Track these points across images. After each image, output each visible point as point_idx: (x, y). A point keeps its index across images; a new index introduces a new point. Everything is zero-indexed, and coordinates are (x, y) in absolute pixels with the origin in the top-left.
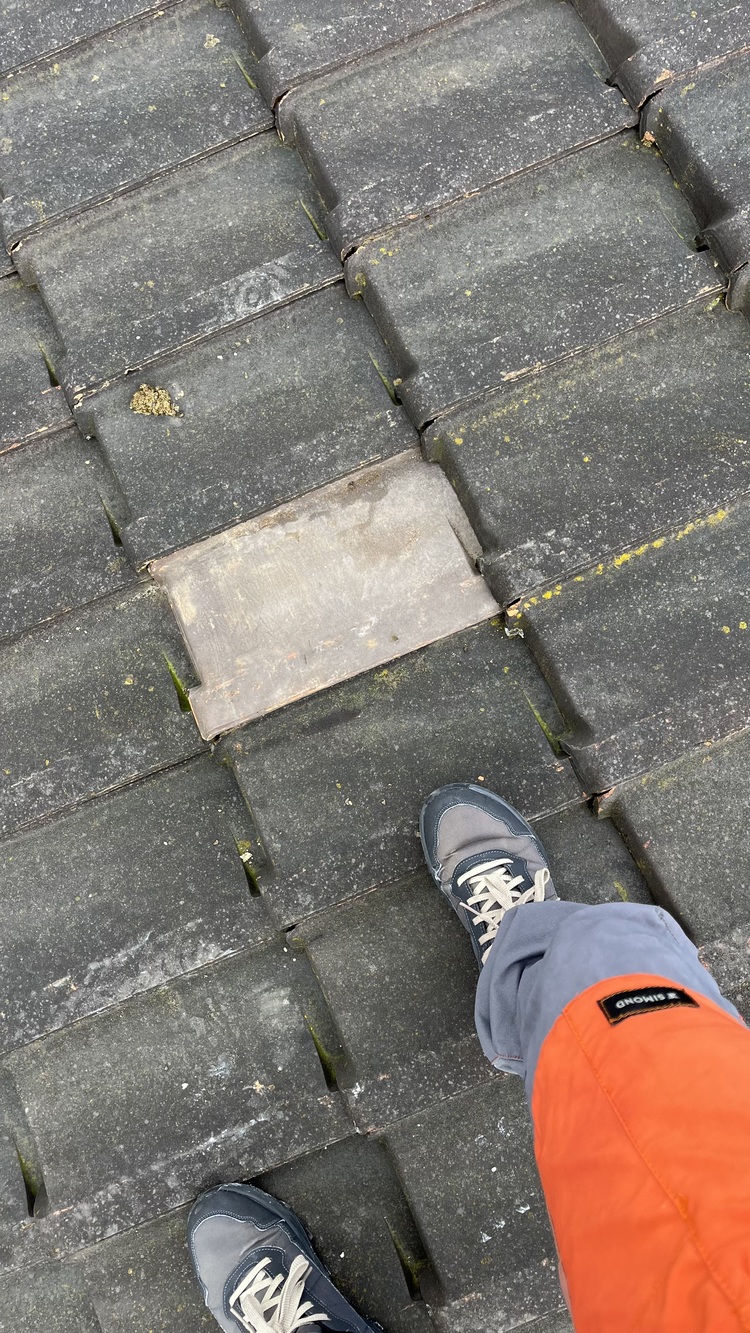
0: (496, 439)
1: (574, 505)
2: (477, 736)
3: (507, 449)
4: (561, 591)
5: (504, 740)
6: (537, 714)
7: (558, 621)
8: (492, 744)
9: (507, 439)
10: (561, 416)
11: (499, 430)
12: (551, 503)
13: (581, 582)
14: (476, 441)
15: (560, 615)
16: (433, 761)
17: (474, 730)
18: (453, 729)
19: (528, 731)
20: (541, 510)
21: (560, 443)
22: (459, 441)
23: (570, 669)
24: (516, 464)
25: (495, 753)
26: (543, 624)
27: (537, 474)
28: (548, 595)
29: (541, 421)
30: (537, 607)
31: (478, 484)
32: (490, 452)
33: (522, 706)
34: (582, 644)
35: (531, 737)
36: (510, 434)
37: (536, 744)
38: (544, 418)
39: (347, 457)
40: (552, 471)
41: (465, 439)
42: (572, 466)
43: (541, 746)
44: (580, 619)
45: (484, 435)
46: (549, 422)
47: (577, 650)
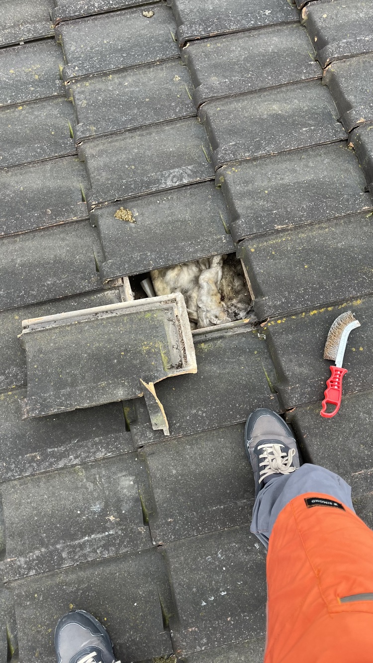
0: (269, 252)
1: (298, 284)
2: (238, 378)
3: (273, 257)
4: (285, 321)
5: (250, 382)
6: (266, 374)
7: (282, 333)
8: (244, 383)
9: (273, 253)
10: (298, 248)
11: (270, 248)
12: (288, 281)
13: (294, 319)
14: (260, 251)
15: (283, 331)
16: (217, 385)
17: (237, 376)
18: (228, 373)
19: (261, 380)
20: (283, 283)
21: (296, 258)
22: (253, 250)
23: (283, 354)
24: (276, 263)
25: (245, 387)
26: (275, 333)
27: (284, 268)
28: (279, 322)
29: (289, 248)
30: (274, 326)
31: (258, 269)
32: (265, 257)
33: (260, 369)
34: (290, 345)
35: (262, 382)
36: (275, 251)
37: (263, 386)
38: (290, 247)
39: (202, 251)
40: (290, 269)
41: (255, 250)
42: (300, 268)
43: (265, 387)
44: (291, 334)
45: (264, 249)
46: (293, 249)
47: (288, 347)
